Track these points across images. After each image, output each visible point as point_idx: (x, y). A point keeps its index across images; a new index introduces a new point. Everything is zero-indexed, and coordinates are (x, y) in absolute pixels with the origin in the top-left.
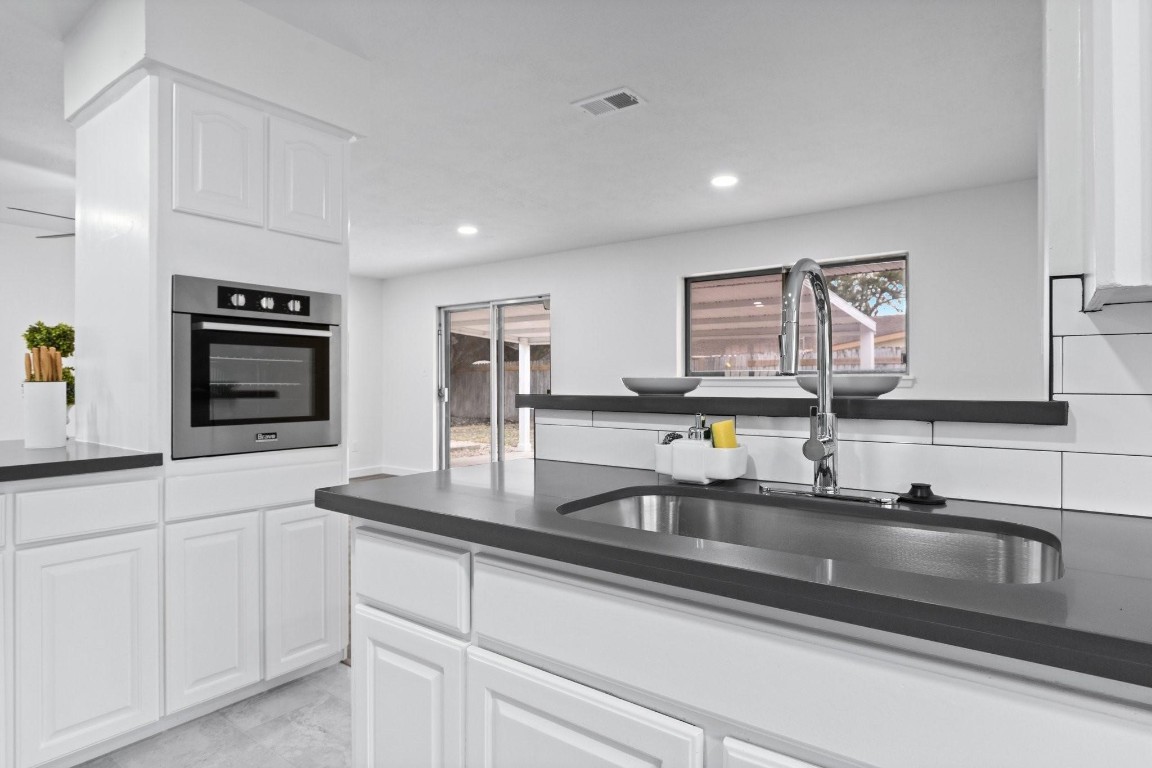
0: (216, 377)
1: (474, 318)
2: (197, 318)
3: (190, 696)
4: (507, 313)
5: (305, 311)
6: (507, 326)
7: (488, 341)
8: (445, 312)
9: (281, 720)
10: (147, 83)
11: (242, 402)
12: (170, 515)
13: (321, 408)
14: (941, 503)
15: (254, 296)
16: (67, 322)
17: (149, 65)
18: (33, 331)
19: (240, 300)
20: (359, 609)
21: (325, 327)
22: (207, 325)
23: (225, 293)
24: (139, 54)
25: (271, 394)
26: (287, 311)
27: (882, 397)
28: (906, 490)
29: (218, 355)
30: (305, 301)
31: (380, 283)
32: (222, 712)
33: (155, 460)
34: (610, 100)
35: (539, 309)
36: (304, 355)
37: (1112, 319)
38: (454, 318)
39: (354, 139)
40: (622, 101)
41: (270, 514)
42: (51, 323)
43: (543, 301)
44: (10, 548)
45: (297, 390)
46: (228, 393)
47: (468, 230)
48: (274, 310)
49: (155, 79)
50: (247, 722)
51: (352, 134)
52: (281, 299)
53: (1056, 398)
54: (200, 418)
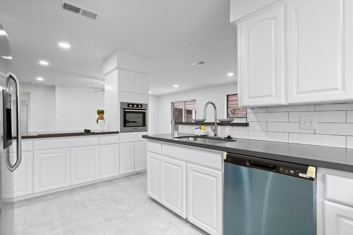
0: (127, 119)
1: (179, 104)
2: (124, 109)
3: (123, 172)
4: (186, 103)
5: (141, 107)
6: (186, 106)
7: (182, 109)
8: (173, 104)
9: (137, 178)
10: (117, 71)
11: (130, 123)
12: (120, 142)
13: (144, 124)
14: (232, 138)
15: (133, 105)
16: (103, 109)
17: (117, 68)
18: (98, 111)
19: (131, 106)
20: (148, 153)
21: (145, 110)
22: (126, 110)
23: (129, 104)
24: (116, 66)
25: (136, 122)
26: (138, 107)
27: (231, 122)
28: (227, 137)
29: (128, 115)
30: (141, 105)
31: (159, 97)
32: (128, 176)
33: (118, 132)
34: (200, 63)
35: (194, 102)
36: (141, 115)
37: (254, 110)
38: (175, 104)
39: (150, 75)
40: (202, 63)
41: (136, 143)
42: (101, 110)
43: (194, 100)
44: (99, 145)
45: (140, 121)
46: (129, 122)
47: (176, 86)
48: (137, 107)
49: (118, 70)
50: (132, 178)
51: (149, 74)
52: (138, 105)
53: (247, 122)
54: (125, 126)
